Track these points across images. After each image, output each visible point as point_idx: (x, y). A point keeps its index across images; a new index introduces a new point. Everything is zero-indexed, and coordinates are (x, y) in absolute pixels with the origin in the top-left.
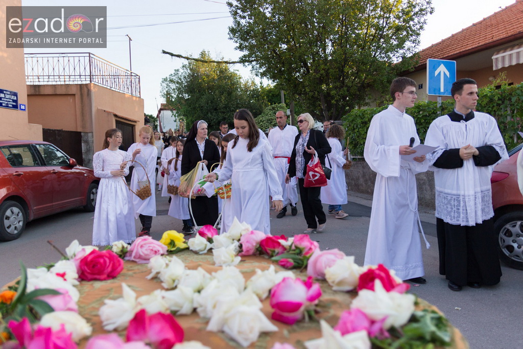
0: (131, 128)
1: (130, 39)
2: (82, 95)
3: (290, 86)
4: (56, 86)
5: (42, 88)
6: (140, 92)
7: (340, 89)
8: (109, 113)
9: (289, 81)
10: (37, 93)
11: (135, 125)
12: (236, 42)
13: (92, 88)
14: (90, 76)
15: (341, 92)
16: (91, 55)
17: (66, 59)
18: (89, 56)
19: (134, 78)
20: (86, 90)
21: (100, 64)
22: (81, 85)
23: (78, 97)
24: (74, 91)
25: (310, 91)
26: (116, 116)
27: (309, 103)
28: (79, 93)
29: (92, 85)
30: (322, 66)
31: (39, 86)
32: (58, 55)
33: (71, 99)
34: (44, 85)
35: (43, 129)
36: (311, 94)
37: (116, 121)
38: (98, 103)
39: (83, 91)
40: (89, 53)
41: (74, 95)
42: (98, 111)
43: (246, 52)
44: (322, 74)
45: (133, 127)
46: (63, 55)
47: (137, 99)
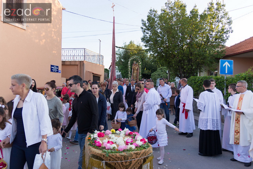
0: (98, 78)
1: (100, 41)
2: (80, 65)
3: (166, 63)
4: (71, 62)
5: (66, 62)
6: (103, 63)
7: (188, 66)
8: (90, 72)
9: (166, 61)
10: (64, 64)
11: (100, 77)
12: (144, 43)
13: (85, 62)
14: (84, 56)
15: (188, 67)
16: (85, 49)
17: (76, 51)
18: (84, 50)
19: (101, 57)
20: (82, 63)
21: (88, 53)
22: (80, 61)
23: (79, 66)
24: (77, 63)
25: (175, 66)
26: (93, 74)
27: (175, 71)
28: (80, 64)
29: (85, 61)
30: (180, 56)
31: (65, 61)
32: (72, 49)
33: (76, 67)
34: (67, 61)
35: (66, 79)
36: (175, 67)
37: (93, 75)
38: (87, 68)
39: (81, 63)
40: (84, 49)
41: (78, 65)
42: (86, 71)
43: (148, 48)
44: (180, 59)
45: (99, 77)
46: (75, 49)
47: (102, 65)
